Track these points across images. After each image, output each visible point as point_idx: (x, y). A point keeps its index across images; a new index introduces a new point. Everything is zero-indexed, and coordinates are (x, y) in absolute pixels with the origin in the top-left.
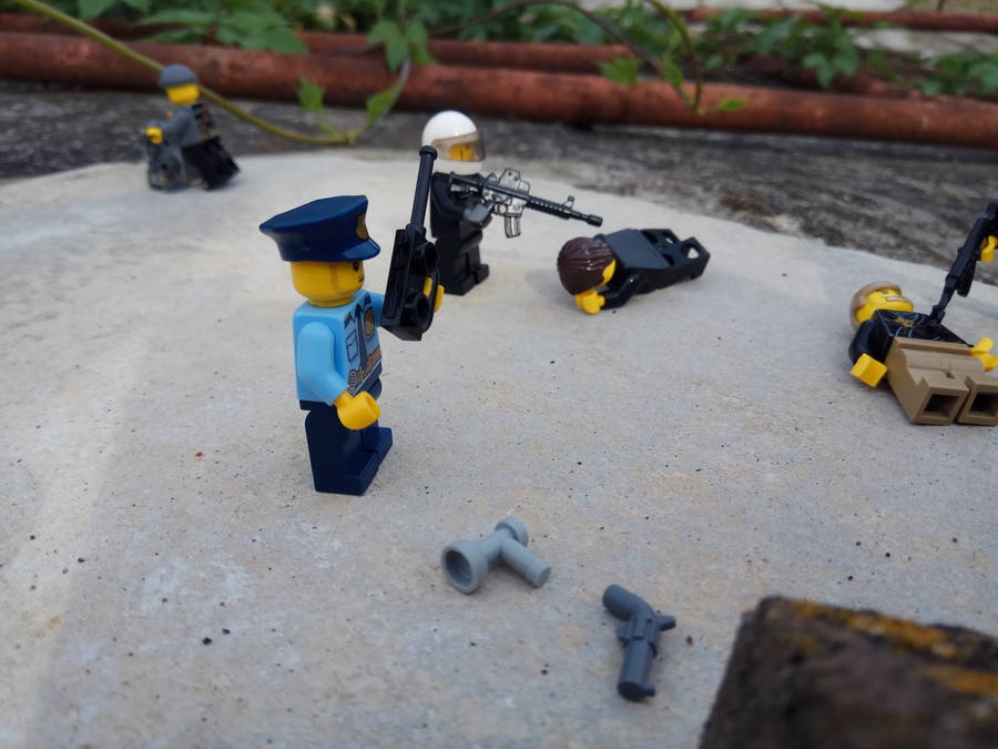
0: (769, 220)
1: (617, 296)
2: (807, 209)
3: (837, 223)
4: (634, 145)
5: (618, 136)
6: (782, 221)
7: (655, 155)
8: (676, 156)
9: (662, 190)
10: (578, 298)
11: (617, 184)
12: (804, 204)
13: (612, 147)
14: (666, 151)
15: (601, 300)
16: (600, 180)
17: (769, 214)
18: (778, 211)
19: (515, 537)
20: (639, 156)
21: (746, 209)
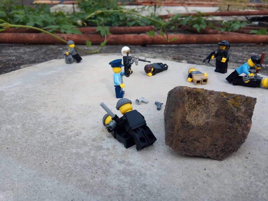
0: (181, 61)
1: (154, 73)
2: (189, 59)
3: (194, 61)
4: (156, 48)
5: (152, 47)
6: (184, 61)
7: (160, 51)
8: (164, 50)
9: (161, 57)
10: (148, 74)
11: (152, 57)
12: (189, 58)
13: (151, 50)
14: (162, 49)
15: (152, 74)
16: (149, 56)
17: (181, 60)
18: (183, 59)
19: (144, 99)
20: (156, 51)
21: (177, 59)
